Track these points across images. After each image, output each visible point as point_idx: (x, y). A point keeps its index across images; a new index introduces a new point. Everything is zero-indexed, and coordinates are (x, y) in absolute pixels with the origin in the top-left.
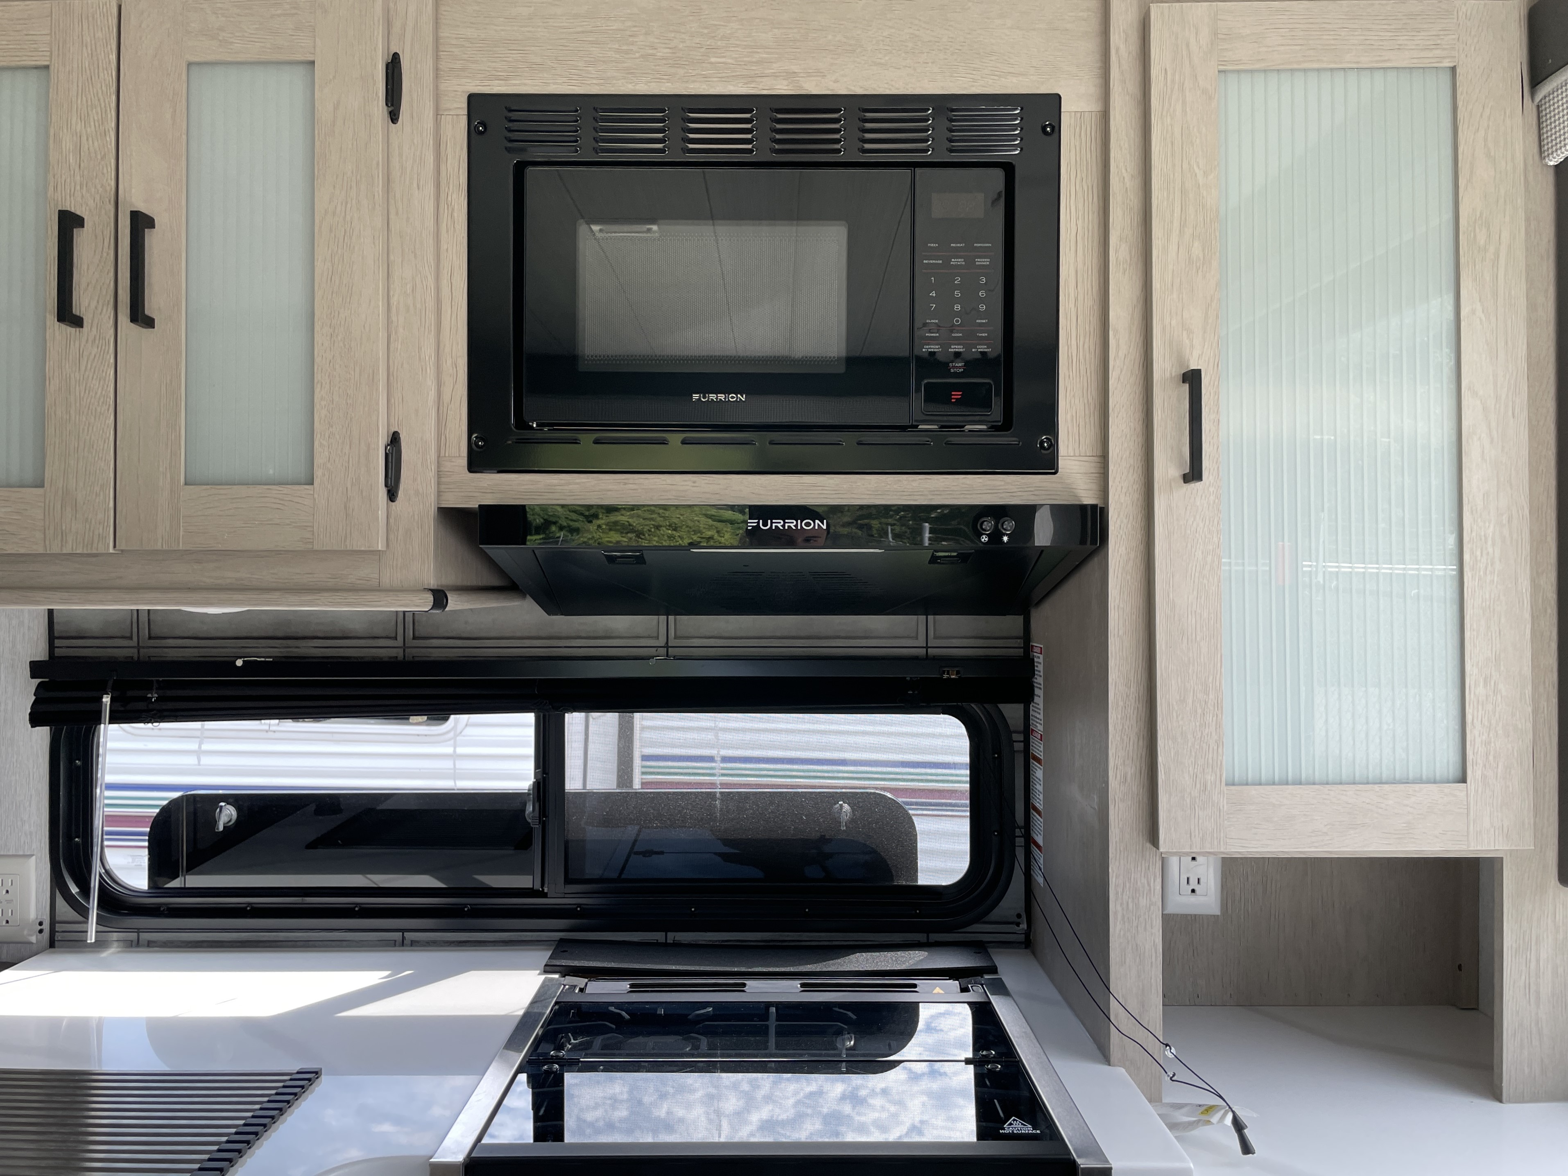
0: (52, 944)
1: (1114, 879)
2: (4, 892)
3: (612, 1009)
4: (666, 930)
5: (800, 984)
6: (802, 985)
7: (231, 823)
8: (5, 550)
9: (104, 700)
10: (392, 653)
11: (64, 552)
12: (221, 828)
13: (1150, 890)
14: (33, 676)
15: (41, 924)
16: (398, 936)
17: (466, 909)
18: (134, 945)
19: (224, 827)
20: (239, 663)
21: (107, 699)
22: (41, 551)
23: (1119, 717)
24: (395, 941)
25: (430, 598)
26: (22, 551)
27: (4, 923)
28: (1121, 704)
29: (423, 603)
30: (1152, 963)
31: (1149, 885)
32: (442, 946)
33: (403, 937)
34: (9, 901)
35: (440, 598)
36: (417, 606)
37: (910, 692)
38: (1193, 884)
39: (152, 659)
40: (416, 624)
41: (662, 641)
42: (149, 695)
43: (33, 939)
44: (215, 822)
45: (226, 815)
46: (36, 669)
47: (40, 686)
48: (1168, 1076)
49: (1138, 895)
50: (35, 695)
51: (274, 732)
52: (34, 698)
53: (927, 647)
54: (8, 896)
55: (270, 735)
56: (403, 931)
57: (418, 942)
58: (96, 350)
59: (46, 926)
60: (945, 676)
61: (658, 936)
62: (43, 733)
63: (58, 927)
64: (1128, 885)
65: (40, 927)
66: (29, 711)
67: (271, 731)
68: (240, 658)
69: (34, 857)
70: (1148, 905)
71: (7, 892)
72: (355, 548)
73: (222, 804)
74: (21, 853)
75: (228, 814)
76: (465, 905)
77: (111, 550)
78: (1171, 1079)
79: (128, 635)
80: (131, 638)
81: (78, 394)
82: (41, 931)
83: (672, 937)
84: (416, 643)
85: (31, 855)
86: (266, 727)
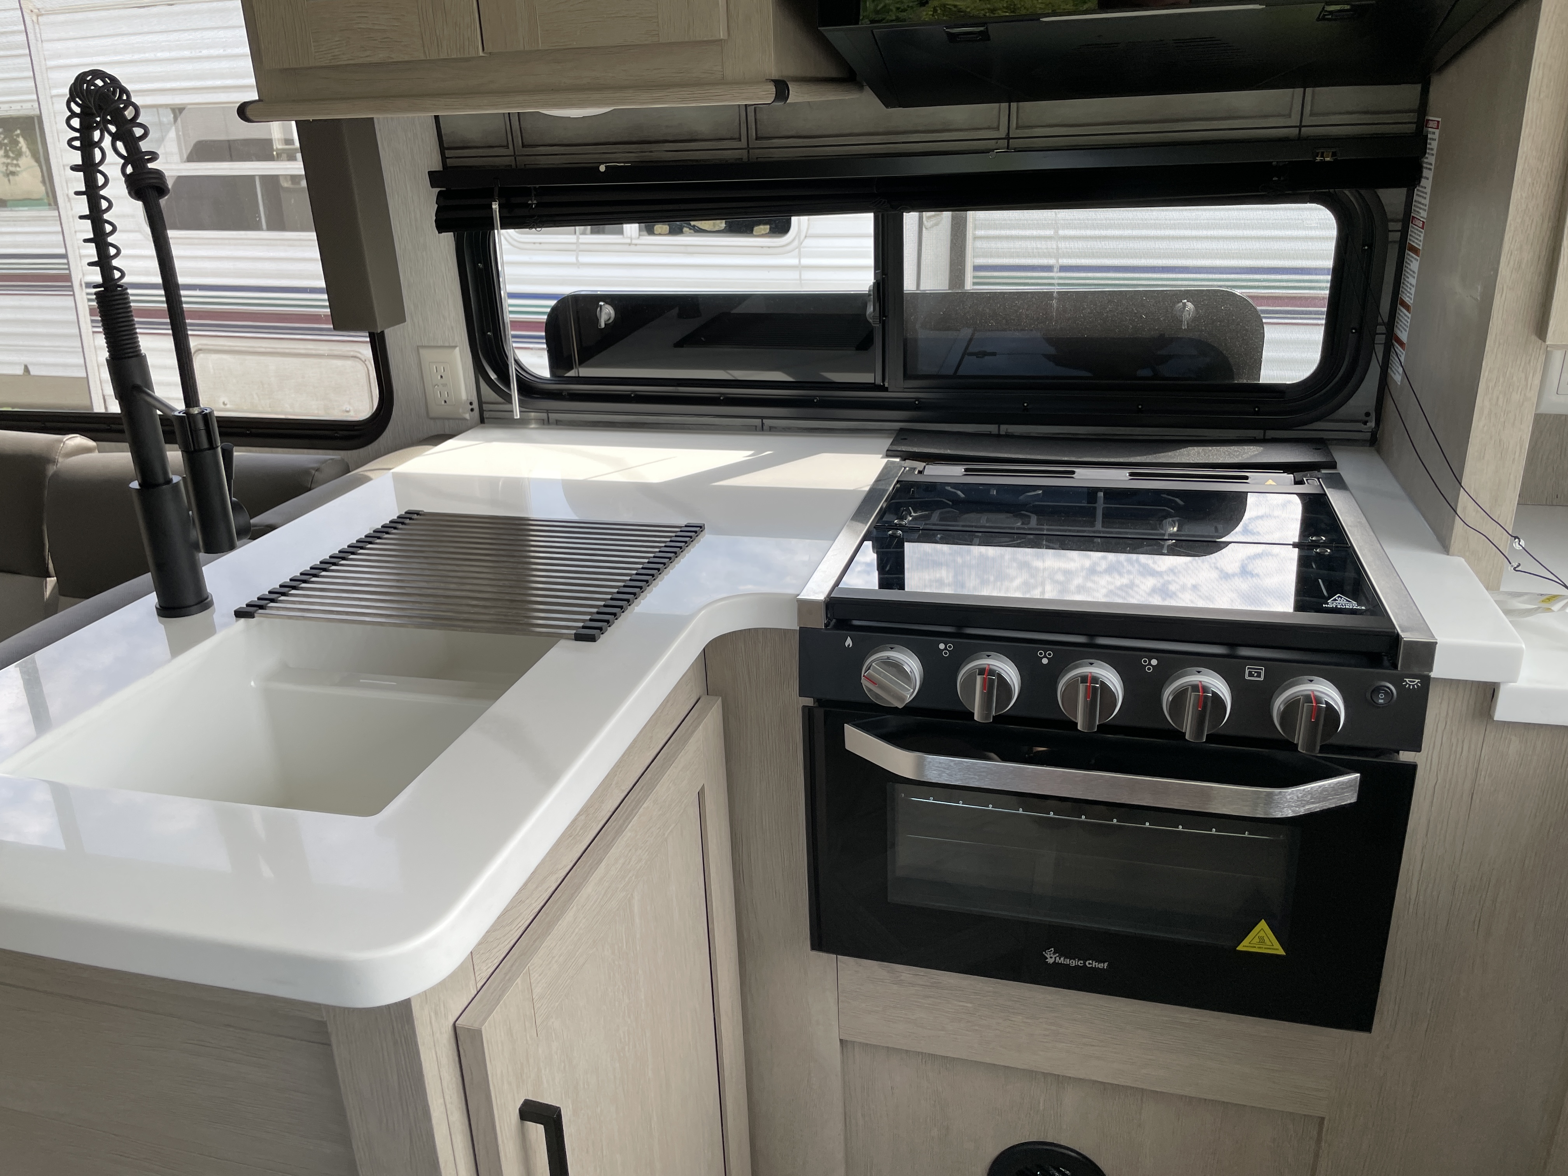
0: (482, 420)
2: (439, 377)
3: (949, 488)
4: (999, 423)
5: (1129, 473)
6: (1131, 474)
7: (610, 321)
8: (393, 58)
9: (494, 207)
10: (736, 154)
11: (442, 57)
12: (603, 325)
13: (1527, 385)
14: (433, 186)
15: (471, 404)
16: (758, 422)
17: (815, 401)
18: (546, 423)
19: (605, 324)
20: (602, 168)
21: (495, 206)
22: (423, 58)
23: (1524, 195)
24: (756, 426)
25: (772, 89)
26: (407, 58)
27: (443, 403)
29: (766, 95)
30: (1514, 459)
31: (1526, 379)
32: (796, 432)
33: (763, 424)
34: (445, 385)
35: (781, 89)
36: (760, 99)
37: (1275, 179)
39: (527, 167)
40: (758, 123)
41: (1002, 133)
42: (530, 202)
43: (467, 416)
44: (597, 320)
45: (606, 313)
46: (435, 178)
47: (440, 193)
48: (1512, 566)
49: (1511, 390)
50: (437, 203)
52: (436, 206)
53: (1300, 127)
54: (443, 381)
56: (762, 418)
57: (775, 428)
59: (476, 405)
60: (1318, 159)
61: (992, 428)
62: (448, 238)
63: (485, 407)
64: (1501, 380)
65: (471, 407)
66: (434, 218)
68: (603, 163)
69: (458, 348)
70: (1521, 400)
71: (442, 377)
72: (698, 39)
73: (602, 303)
74: (447, 344)
75: (607, 313)
76: (815, 397)
77: (481, 54)
78: (1515, 569)
79: (505, 144)
80: (507, 147)
82: (472, 410)
83: (1005, 429)
84: (759, 143)
85: (455, 347)
86: (628, 241)
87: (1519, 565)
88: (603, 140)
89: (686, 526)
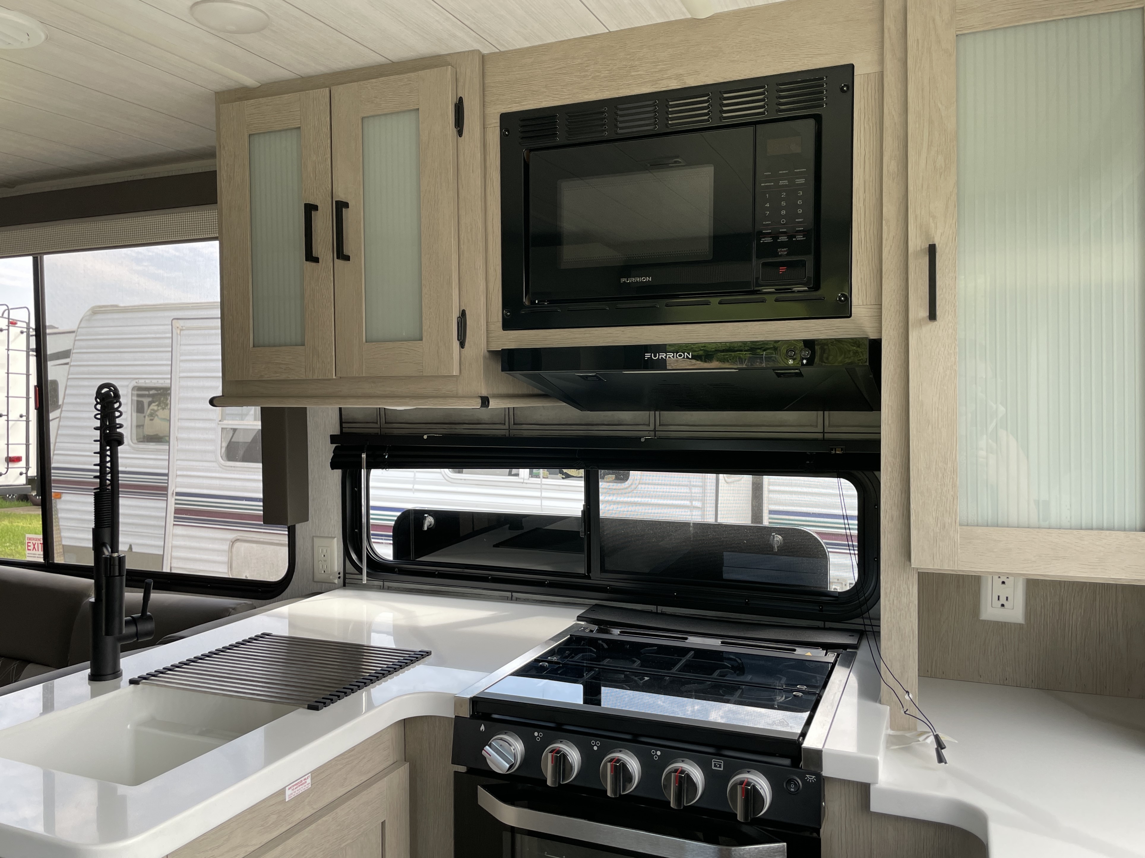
0: (344, 585)
1: (884, 584)
2: (323, 556)
3: (600, 642)
4: (657, 604)
5: (721, 642)
6: (722, 643)
7: (431, 526)
8: (290, 378)
9: (363, 456)
10: (503, 432)
11: (314, 378)
12: (426, 528)
13: (909, 593)
14: (332, 443)
15: (339, 574)
16: (509, 594)
17: (546, 583)
18: (382, 589)
19: (428, 528)
20: (425, 437)
21: (364, 456)
22: (305, 378)
23: (888, 478)
24: (508, 597)
25: (480, 401)
26: (297, 378)
27: (323, 572)
28: (890, 469)
29: (476, 404)
31: (908, 589)
32: (532, 602)
33: (512, 595)
34: (325, 561)
35: (485, 401)
36: (474, 406)
37: (808, 462)
38: (1003, 601)
39: (387, 434)
40: (515, 415)
41: (652, 427)
42: (384, 454)
43: (336, 581)
44: (422, 525)
45: (429, 521)
46: (334, 439)
47: (336, 447)
48: (904, 710)
49: (900, 596)
50: (333, 453)
51: (527, 483)
52: (333, 454)
53: (824, 433)
54: (325, 558)
55: (524, 485)
56: (512, 592)
57: (520, 599)
58: (325, 273)
59: (342, 575)
60: (833, 452)
61: (652, 608)
62: (338, 473)
63: (347, 576)
64: (893, 588)
65: (339, 576)
66: (330, 461)
67: (525, 483)
68: (426, 434)
69: (336, 539)
70: (908, 603)
71: (324, 556)
73: (426, 515)
74: (330, 536)
76: (546, 580)
77: (334, 377)
78: (905, 712)
79: (376, 421)
80: (377, 423)
81: (318, 297)
82: (339, 578)
83: (660, 609)
84: (516, 427)
85: (335, 537)
86: (522, 481)
87: (907, 710)
88: (430, 422)
89: (420, 652)
